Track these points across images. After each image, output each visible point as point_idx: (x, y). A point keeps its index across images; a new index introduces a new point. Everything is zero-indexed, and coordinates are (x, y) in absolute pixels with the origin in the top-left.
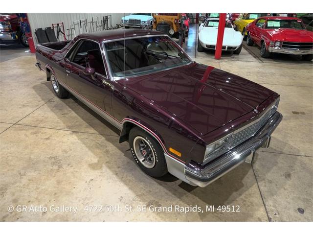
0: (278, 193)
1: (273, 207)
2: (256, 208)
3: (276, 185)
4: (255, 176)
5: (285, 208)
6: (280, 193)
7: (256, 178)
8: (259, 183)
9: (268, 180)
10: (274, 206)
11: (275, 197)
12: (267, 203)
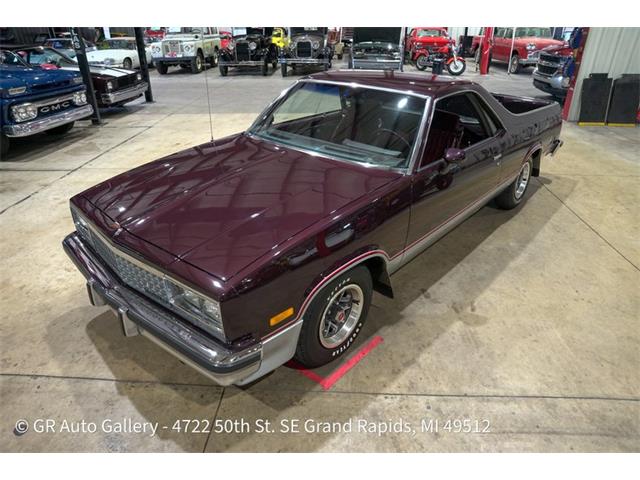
0: (79, 407)
1: (54, 389)
2: (65, 366)
3: (97, 411)
4: (134, 382)
5: (41, 406)
6: (75, 410)
7: (129, 381)
8: (113, 383)
9: (117, 401)
10: (53, 391)
11: (71, 398)
12: (65, 381)
